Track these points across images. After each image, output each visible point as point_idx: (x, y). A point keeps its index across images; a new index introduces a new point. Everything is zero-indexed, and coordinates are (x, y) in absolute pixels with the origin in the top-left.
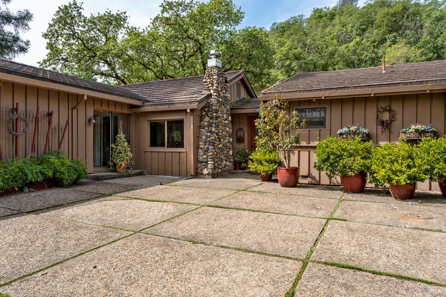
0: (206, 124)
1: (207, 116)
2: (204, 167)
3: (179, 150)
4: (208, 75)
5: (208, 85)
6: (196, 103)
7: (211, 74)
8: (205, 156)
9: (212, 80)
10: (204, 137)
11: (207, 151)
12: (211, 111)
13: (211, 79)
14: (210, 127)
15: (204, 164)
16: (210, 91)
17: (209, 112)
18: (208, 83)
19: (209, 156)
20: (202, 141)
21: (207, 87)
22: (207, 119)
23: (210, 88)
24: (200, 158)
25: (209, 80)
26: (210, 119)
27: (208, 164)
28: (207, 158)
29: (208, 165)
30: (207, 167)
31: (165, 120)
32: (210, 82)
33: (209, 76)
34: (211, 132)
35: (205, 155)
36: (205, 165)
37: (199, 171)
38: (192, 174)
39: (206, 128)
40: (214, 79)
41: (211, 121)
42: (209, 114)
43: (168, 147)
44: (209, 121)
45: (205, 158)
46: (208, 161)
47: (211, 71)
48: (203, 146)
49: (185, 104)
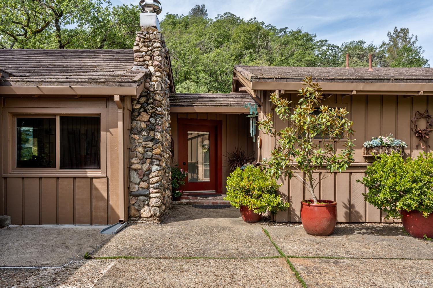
0: (143, 125)
1: (145, 111)
2: (142, 204)
3: (90, 173)
4: (142, 40)
5: (143, 57)
6: (133, 84)
7: (148, 39)
8: (143, 185)
9: (150, 48)
10: (140, 149)
11: (148, 175)
12: (152, 103)
13: (148, 47)
14: (151, 132)
15: (142, 198)
16: (147, 68)
17: (148, 104)
18: (144, 53)
19: (152, 184)
20: (137, 157)
21: (141, 60)
22: (145, 117)
23: (147, 62)
24: (134, 188)
25: (145, 49)
26: (151, 116)
27: (150, 198)
28: (148, 188)
29: (151, 200)
30: (148, 205)
31: (55, 115)
32: (146, 52)
33: (144, 42)
34: (153, 140)
35: (143, 181)
36: (144, 201)
37: (133, 212)
38: (122, 218)
39: (144, 133)
40: (154, 48)
41: (153, 120)
42: (148, 107)
43: (62, 167)
44: (149, 121)
45: (143, 188)
46: (150, 193)
47: (148, 33)
48: (139, 166)
49: (107, 85)
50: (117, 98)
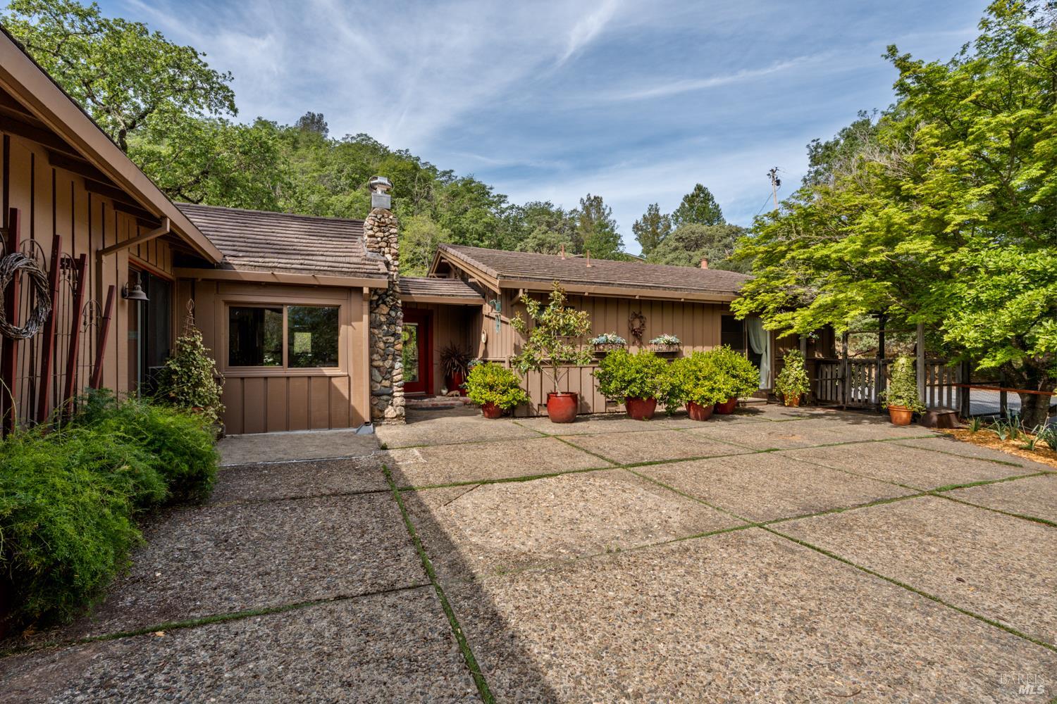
0: (383, 319)
1: (384, 303)
2: (385, 403)
3: (328, 371)
4: (376, 224)
5: (378, 243)
6: (383, 276)
7: (383, 223)
8: (387, 383)
9: (387, 234)
10: (382, 345)
11: (390, 373)
12: (391, 295)
13: (384, 232)
14: (393, 326)
15: (385, 397)
16: (383, 256)
17: (388, 296)
18: (379, 239)
19: (396, 382)
20: (377, 353)
21: (377, 246)
22: (385, 309)
23: (383, 249)
24: (376, 387)
25: (381, 234)
26: (391, 309)
27: (394, 397)
28: (391, 387)
29: (395, 399)
30: (392, 405)
31: (282, 305)
32: (382, 238)
33: (379, 226)
34: (394, 335)
35: (386, 380)
36: (387, 401)
37: (377, 412)
38: (368, 420)
39: (385, 327)
40: (391, 234)
41: (393, 314)
42: (388, 299)
43: (290, 366)
44: (389, 314)
45: (385, 387)
46: (393, 392)
47: (383, 216)
48: (381, 363)
49: (355, 276)
50: (366, 291)
